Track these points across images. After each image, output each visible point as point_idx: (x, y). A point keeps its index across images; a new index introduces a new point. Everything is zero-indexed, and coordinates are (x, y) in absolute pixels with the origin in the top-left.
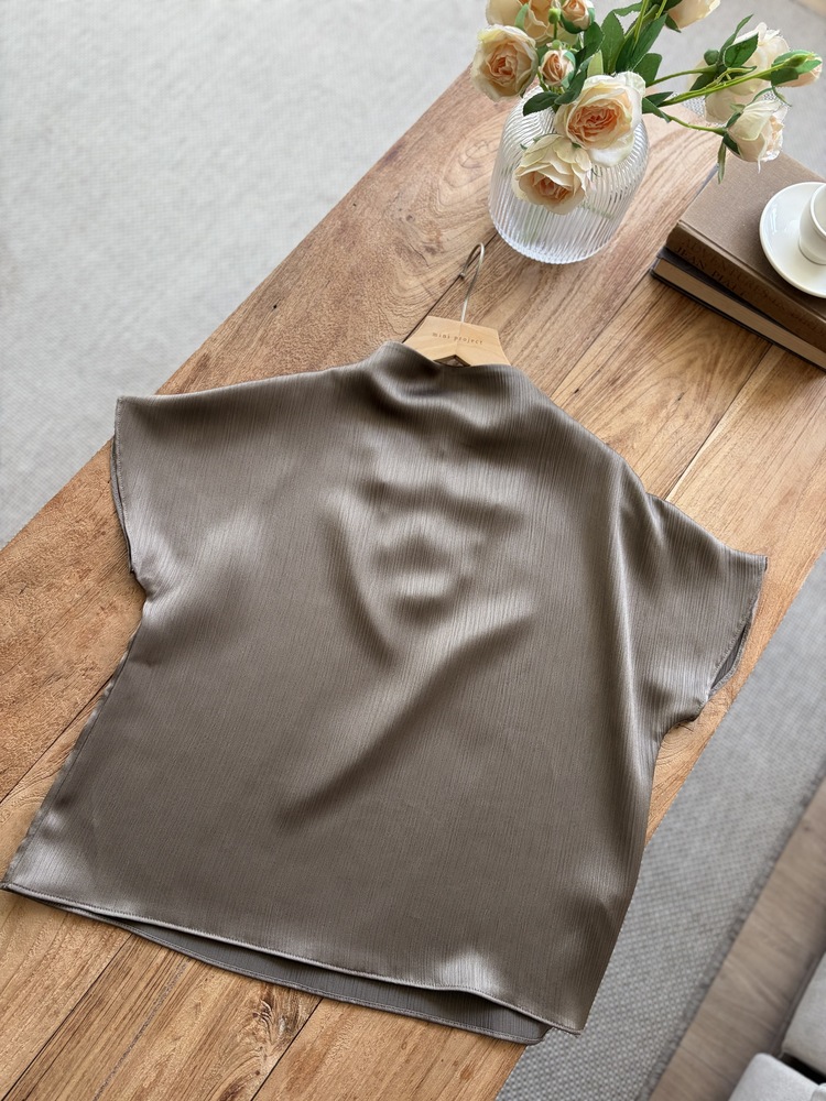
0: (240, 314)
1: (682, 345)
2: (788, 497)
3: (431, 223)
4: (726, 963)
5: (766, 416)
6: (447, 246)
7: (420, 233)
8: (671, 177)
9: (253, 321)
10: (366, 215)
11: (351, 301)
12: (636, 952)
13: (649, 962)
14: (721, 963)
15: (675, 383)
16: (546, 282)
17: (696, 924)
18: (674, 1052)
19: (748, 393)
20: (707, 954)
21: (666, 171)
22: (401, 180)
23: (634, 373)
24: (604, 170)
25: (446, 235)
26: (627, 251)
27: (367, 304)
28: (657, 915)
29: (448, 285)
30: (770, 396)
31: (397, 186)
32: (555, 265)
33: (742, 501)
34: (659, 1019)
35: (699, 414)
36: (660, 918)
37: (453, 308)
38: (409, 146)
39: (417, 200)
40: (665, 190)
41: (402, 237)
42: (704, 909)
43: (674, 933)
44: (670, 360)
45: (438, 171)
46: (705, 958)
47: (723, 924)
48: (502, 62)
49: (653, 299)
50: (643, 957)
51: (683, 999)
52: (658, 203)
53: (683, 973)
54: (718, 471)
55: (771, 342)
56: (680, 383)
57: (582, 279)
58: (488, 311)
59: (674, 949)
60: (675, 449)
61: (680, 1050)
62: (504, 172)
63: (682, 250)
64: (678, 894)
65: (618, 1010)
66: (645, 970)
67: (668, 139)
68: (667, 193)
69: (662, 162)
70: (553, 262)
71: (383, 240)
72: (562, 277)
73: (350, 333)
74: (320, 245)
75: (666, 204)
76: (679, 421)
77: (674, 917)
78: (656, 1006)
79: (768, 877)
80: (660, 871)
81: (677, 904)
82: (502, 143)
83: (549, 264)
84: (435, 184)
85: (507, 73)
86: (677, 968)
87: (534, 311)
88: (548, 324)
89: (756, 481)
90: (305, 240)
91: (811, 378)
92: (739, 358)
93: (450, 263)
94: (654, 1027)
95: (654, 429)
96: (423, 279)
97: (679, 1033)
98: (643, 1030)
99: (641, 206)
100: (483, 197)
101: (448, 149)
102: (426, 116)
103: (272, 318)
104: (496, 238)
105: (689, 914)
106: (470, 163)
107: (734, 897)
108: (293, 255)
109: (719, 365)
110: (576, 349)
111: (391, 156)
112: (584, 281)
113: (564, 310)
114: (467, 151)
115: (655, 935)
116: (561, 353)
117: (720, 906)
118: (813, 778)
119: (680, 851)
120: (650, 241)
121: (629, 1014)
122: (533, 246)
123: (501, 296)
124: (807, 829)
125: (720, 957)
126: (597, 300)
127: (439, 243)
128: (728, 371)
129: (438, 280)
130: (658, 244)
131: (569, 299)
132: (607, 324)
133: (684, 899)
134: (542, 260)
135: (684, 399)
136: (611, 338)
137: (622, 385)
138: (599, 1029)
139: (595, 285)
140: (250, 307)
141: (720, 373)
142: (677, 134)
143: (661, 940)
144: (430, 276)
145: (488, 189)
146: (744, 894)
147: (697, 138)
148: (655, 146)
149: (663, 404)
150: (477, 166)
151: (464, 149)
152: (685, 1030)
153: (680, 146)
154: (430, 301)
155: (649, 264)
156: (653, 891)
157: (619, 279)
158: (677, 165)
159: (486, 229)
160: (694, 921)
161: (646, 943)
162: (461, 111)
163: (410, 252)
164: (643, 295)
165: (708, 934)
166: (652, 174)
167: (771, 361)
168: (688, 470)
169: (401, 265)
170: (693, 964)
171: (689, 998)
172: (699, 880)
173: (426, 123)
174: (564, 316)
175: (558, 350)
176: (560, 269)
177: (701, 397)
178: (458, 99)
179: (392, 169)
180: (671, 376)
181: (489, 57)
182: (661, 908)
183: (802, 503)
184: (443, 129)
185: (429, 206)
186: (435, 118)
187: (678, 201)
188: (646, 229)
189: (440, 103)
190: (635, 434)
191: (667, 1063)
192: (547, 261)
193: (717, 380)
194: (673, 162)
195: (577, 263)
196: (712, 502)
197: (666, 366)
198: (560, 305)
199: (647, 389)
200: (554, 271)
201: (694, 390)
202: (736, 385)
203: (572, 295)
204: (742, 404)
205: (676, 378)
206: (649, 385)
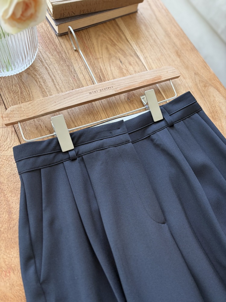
1: (98, 46)
5: (143, 40)
15: (113, 59)
16: (35, 75)
19: (131, 39)
23: (101, 70)
30: (136, 33)
35: (132, 59)
44: (102, 55)
55: (114, 19)
76: (131, 68)
89: (167, 59)
92: (114, 33)
109: (114, 40)
110: (77, 83)
112: (45, 60)
126: (58, 62)
128: (118, 39)
132: (72, 66)
135: (123, 61)
136: (80, 68)
141: (117, 42)
149: (120, 69)
164: (66, 45)
174: (58, 79)
177: (125, 55)
197: (104, 58)
198: (51, 77)
199: (111, 70)
200: (31, 69)
201: (120, 55)
202: (126, 41)
203: (49, 70)
204: (134, 44)
205: (111, 57)
206: (109, 68)
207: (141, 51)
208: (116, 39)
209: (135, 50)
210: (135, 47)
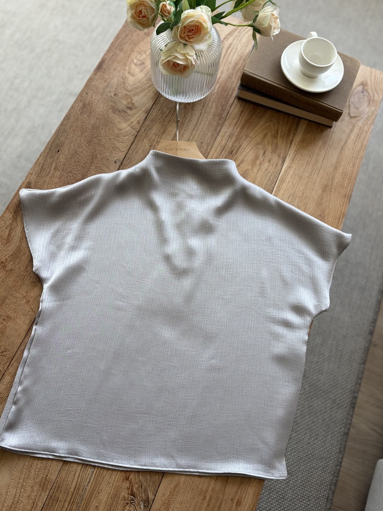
0: (41, 158)
1: (260, 128)
2: (325, 188)
3: (126, 95)
4: (353, 420)
5: (306, 153)
6: (136, 104)
7: (122, 101)
8: (236, 51)
9: (49, 160)
10: (94, 97)
11: (96, 140)
12: (310, 426)
13: (317, 429)
14: (351, 420)
15: (261, 147)
16: (189, 112)
17: (335, 405)
18: (339, 470)
19: (295, 144)
20: (343, 418)
21: (233, 49)
22: (107, 77)
23: (240, 146)
24: (202, 53)
25: (135, 99)
26: (224, 89)
27: (104, 140)
28: (315, 405)
29: (142, 123)
30: (306, 143)
31: (106, 81)
32: (191, 103)
33: (304, 195)
34: (328, 456)
35: (275, 158)
36: (317, 406)
37: (147, 134)
38: (107, 61)
39: (117, 86)
40: (235, 57)
41: (113, 104)
42: (337, 397)
43: (325, 412)
44: (255, 137)
45: (124, 69)
46: (343, 420)
47: (347, 401)
48: (141, 12)
49: (241, 109)
50: (314, 428)
51: (337, 443)
52: (233, 64)
53: (334, 430)
54: (290, 184)
55: (300, 118)
56: (262, 146)
57: (205, 107)
58: (164, 132)
59: (327, 420)
60: (268, 178)
61: (342, 469)
62: (155, 64)
63: (248, 83)
64: (323, 392)
65: (308, 457)
66: (316, 433)
67: (230, 34)
68: (236, 59)
69: (230, 45)
70: (189, 102)
71: (105, 108)
72: (195, 108)
73: (99, 156)
74: (74, 116)
75: (237, 64)
76: (266, 165)
77: (323, 404)
78: (326, 450)
79: (362, 373)
80: (312, 384)
81: (323, 397)
82: (151, 50)
83: (188, 103)
84: (124, 76)
85: (144, 17)
86: (331, 428)
87: (186, 127)
88: (194, 132)
89: (309, 184)
90: (66, 116)
91: (322, 131)
92: (287, 128)
93: (141, 112)
94: (327, 460)
95: (255, 170)
96: (129, 123)
97: (340, 460)
98: (322, 463)
99: (225, 67)
100: (149, 78)
101: (127, 58)
102: (112, 44)
103: (58, 157)
104: (160, 96)
105: (330, 401)
106: (139, 63)
107: (349, 386)
108: (62, 124)
109: (279, 134)
110: (210, 141)
111: (100, 67)
112: (207, 107)
113: (200, 123)
114: (136, 57)
115: (317, 415)
116: (203, 144)
117: (344, 393)
118: (372, 320)
119: (319, 371)
120: (233, 82)
121: (314, 457)
122: (178, 96)
123: (168, 123)
124: (375, 345)
125: (350, 418)
126: (214, 115)
127: (133, 104)
128: (284, 135)
129: (136, 121)
130: (237, 83)
131: (201, 118)
132: (222, 126)
133: (326, 394)
134: (184, 102)
135: (267, 153)
136: (226, 132)
137: (236, 153)
138: (301, 469)
139: (212, 108)
140: (46, 154)
141: (280, 137)
142: (234, 31)
143: (320, 417)
144: (132, 120)
145: (150, 73)
146: (354, 384)
147: (244, 31)
148: (225, 38)
149: (257, 157)
150: (143, 63)
151: (134, 57)
152: (342, 458)
153: (236, 36)
154: (134, 132)
155: (235, 94)
156: (311, 394)
157: (223, 103)
158: (237, 45)
159: (153, 92)
160: (334, 403)
161: (313, 420)
162: (129, 39)
163: (119, 111)
164: (235, 109)
165: (342, 408)
166: (227, 51)
167: (302, 127)
168: (276, 186)
169: (116, 118)
170: (338, 424)
171: (340, 442)
172: (331, 383)
173: (113, 48)
174: (201, 127)
175: (202, 143)
176: (193, 105)
177: (274, 151)
178: (126, 34)
179: (101, 73)
180: (258, 144)
181: (134, 10)
182: (316, 401)
183: (333, 190)
184: (122, 49)
185: (124, 87)
186: (117, 44)
187: (242, 62)
188: (230, 77)
189: (117, 38)
190: (247, 175)
191: (337, 477)
192: (186, 102)
193: (280, 141)
194: (235, 44)
195: (201, 100)
196: (290, 199)
197: (254, 140)
198: (198, 122)
199: (248, 153)
200: (191, 106)
201: (270, 148)
202: (289, 141)
203: (202, 116)
204: (294, 150)
205: (260, 144)
206: (248, 150)
207: (293, 159)
208: (283, 134)
209: (288, 155)
210: (291, 152)
